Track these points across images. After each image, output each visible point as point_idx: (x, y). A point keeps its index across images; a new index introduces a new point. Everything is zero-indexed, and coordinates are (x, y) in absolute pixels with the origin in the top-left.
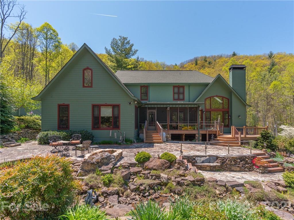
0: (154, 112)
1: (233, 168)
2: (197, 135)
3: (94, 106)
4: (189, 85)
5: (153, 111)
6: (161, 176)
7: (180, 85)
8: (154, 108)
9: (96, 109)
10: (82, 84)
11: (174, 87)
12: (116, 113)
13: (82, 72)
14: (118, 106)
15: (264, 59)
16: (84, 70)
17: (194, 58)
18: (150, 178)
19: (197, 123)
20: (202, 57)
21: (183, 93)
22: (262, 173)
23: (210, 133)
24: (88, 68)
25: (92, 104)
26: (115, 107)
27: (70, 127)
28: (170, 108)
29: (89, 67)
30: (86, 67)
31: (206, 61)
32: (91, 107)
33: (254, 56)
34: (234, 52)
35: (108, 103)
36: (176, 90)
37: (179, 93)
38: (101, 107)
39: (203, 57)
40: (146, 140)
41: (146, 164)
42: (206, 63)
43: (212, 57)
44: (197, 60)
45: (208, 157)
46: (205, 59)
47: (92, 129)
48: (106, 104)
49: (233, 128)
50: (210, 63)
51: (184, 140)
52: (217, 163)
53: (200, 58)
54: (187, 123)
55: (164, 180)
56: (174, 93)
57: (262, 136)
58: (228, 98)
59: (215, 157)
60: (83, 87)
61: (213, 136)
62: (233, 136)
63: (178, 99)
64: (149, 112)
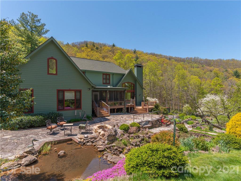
0: (98, 94)
1: (156, 126)
2: (124, 109)
3: (58, 91)
4: (113, 74)
5: (96, 93)
6: (140, 136)
7: (107, 73)
8: (97, 91)
9: (61, 94)
10: (47, 71)
11: (103, 74)
12: (78, 97)
13: (47, 60)
14: (80, 91)
15: (131, 53)
16: (48, 59)
17: (84, 41)
18: (136, 138)
19: (124, 101)
20: (90, 42)
21: (109, 79)
22: (166, 126)
23: (131, 107)
24: (52, 58)
25: (57, 89)
26: (78, 92)
27: (34, 111)
28: (109, 91)
29: (54, 57)
30: (51, 57)
31: (94, 46)
32: (56, 92)
33: (126, 49)
34: (114, 44)
35: (71, 89)
36: (105, 76)
37: (106, 79)
38: (65, 92)
39: (92, 42)
40: (99, 115)
41: (129, 131)
42: (94, 48)
43: (98, 43)
44: (87, 43)
45: (145, 122)
46: (94, 44)
47: (57, 111)
48: (69, 89)
49: (143, 103)
50: (97, 48)
51: (115, 112)
52: (150, 124)
53: (89, 43)
54: (118, 101)
55: (142, 137)
56: (103, 79)
57: (155, 107)
58: (134, 84)
59: (148, 122)
60: (48, 74)
61: (132, 108)
62: (143, 108)
63: (106, 83)
64: (94, 94)
